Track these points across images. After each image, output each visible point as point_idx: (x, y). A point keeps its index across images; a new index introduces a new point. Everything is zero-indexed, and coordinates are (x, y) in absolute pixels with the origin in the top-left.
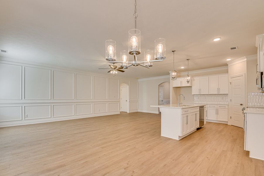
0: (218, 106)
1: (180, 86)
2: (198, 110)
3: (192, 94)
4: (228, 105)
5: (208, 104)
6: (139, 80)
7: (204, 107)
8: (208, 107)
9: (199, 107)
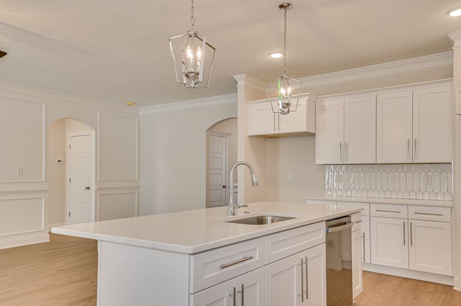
0: (412, 210)
1: (271, 132)
2: (322, 236)
3: (317, 162)
4: (452, 208)
5: (376, 200)
6: (143, 111)
7: (353, 219)
8: (373, 213)
9: (324, 224)
